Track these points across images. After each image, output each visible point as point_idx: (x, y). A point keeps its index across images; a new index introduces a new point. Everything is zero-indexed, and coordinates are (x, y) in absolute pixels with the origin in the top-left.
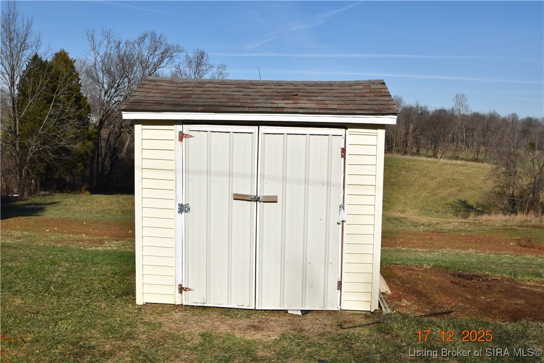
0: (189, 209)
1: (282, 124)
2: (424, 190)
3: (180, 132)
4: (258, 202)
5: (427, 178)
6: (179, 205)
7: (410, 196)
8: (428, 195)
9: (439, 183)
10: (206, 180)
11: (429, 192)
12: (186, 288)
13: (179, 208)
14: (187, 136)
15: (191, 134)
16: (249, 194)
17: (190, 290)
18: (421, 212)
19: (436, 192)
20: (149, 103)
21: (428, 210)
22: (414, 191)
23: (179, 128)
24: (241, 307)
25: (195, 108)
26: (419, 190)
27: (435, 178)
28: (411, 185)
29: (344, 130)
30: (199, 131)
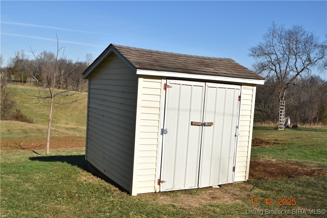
0: (167, 132)
1: (210, 81)
2: (76, 111)
3: (165, 84)
4: (203, 126)
5: (77, 103)
6: (161, 130)
7: (68, 114)
8: (79, 113)
9: (85, 106)
10: (177, 114)
11: (79, 111)
12: (163, 181)
13: (161, 132)
14: (169, 87)
15: (171, 85)
16: (199, 122)
17: (164, 182)
18: (78, 124)
19: (83, 111)
20: (147, 64)
21: (81, 123)
22: (70, 111)
23: (164, 81)
24: (191, 188)
25: (176, 70)
26: (73, 111)
27: (82, 103)
28: (68, 108)
29: (240, 86)
30: (175, 84)
